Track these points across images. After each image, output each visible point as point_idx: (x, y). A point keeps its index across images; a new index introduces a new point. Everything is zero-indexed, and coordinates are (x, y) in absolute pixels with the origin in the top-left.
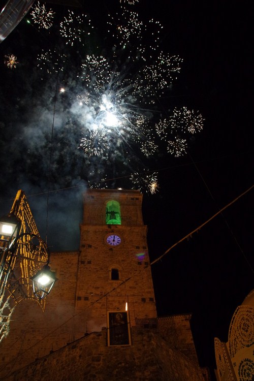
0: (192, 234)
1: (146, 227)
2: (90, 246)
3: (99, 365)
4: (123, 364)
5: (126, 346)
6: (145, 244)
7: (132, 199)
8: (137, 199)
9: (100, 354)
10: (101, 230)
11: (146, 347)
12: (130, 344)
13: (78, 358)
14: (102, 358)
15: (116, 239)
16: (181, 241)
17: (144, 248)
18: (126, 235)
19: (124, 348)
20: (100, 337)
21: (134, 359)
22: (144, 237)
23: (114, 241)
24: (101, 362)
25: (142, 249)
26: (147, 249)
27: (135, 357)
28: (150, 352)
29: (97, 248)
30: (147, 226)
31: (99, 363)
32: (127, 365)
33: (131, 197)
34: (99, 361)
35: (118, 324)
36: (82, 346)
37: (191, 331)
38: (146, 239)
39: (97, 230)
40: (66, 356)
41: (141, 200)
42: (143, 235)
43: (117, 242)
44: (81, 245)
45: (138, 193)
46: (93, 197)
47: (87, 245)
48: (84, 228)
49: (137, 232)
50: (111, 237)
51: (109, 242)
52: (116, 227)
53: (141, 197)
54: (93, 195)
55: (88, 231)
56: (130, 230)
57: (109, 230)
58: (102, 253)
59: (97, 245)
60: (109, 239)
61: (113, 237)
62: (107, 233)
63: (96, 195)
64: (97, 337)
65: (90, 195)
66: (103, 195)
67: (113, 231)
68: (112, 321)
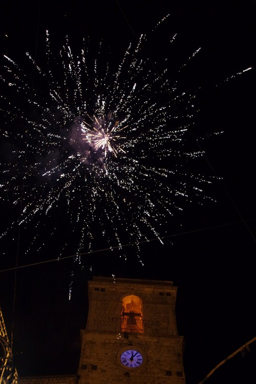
0: (250, 345)
1: (181, 339)
2: (94, 368)
6: (179, 367)
7: (161, 294)
8: (169, 294)
10: (113, 342)
15: (135, 358)
17: (179, 374)
18: (150, 351)
22: (179, 355)
23: (132, 359)
25: (176, 376)
26: (184, 377)
29: (105, 371)
30: (182, 337)
33: (160, 291)
38: (181, 358)
39: (107, 341)
41: (175, 295)
42: (177, 352)
43: (137, 362)
44: (80, 365)
45: (170, 285)
46: (103, 290)
47: (90, 365)
48: (87, 337)
49: (168, 346)
50: (128, 353)
51: (123, 362)
52: (137, 338)
53: (174, 291)
54: (103, 287)
55: (92, 343)
56: (158, 342)
57: (126, 341)
58: (113, 380)
59: (106, 366)
60: (124, 357)
61: (130, 353)
62: (122, 345)
63: (107, 286)
65: (99, 286)
66: (118, 287)
67: (130, 344)
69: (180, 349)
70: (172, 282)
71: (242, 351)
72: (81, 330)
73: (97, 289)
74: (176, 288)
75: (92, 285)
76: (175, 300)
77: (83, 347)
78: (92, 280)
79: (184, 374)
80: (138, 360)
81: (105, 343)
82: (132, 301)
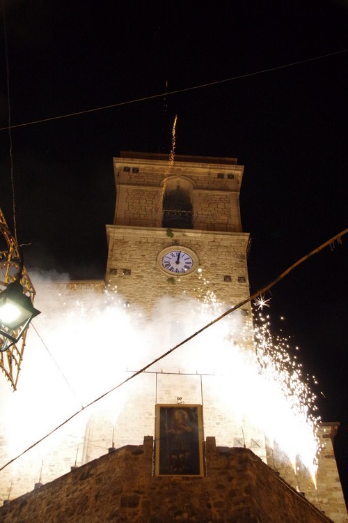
1: (246, 237)
2: (127, 272)
3: (135, 514)
4: (185, 516)
5: (192, 479)
6: (244, 271)
7: (221, 176)
8: (231, 176)
9: (137, 492)
10: (152, 241)
11: (234, 482)
12: (202, 474)
13: (92, 499)
14: (141, 501)
15: (181, 260)
17: (241, 279)
18: (203, 253)
19: (189, 482)
20: (140, 456)
21: (209, 506)
22: (242, 257)
23: (178, 262)
24: (140, 507)
25: (237, 282)
26: (248, 283)
27: (212, 502)
28: (245, 495)
29: (142, 277)
30: (249, 234)
31: (136, 509)
32: (194, 518)
33: (218, 172)
34: (135, 505)
35: (179, 432)
36: (102, 473)
37: (334, 461)
38: (245, 261)
39: (143, 241)
40: (68, 496)
41: (240, 179)
42: (240, 253)
43: (185, 267)
44: (108, 270)
45: (232, 163)
46: (136, 170)
47: (121, 269)
48: (115, 233)
49: (227, 247)
50: (173, 256)
51: (166, 265)
52: (184, 235)
53: (238, 172)
54: (135, 166)
55: (123, 242)
56: (214, 241)
57: (169, 240)
58: (153, 287)
59: (143, 271)
60: (168, 260)
61: (175, 255)
62: (165, 245)
63: (142, 165)
64: (133, 456)
65: (131, 166)
66: (157, 167)
67: (176, 243)
68: (166, 425)
69: (243, 250)
70: (236, 160)
71: (332, 244)
72: (107, 226)
73: (127, 169)
74: (242, 168)
75: (119, 164)
76: (240, 185)
77: (110, 247)
78: (118, 156)
79: (247, 280)
80: (186, 263)
81: (140, 242)
82: (178, 187)
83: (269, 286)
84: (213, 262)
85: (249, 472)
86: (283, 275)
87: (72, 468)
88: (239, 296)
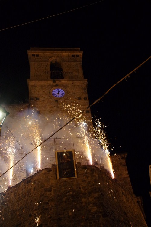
1: (86, 81)
2: (38, 99)
3: (51, 194)
4: (71, 193)
5: (72, 179)
6: (86, 95)
7: (73, 56)
8: (78, 56)
9: (51, 186)
10: (47, 85)
11: (89, 178)
12: (76, 177)
13: (32, 190)
14: (53, 189)
15: (60, 93)
16: (120, 81)
17: (85, 99)
18: (69, 88)
19: (71, 180)
20: (51, 172)
21: (80, 188)
22: (85, 89)
23: (58, 93)
24: (52, 192)
25: (84, 100)
27: (81, 187)
28: (94, 183)
29: (44, 100)
30: (87, 79)
31: (51, 193)
32: (74, 193)
33: (72, 54)
34: (51, 191)
35: (66, 161)
36: (35, 180)
38: (86, 91)
39: (43, 85)
40: (22, 190)
41: (82, 56)
42: (84, 88)
43: (62, 95)
44: (29, 99)
45: (78, 50)
46: (37, 56)
47: (35, 98)
48: (31, 83)
49: (79, 85)
50: (56, 91)
51: (54, 95)
52: (60, 82)
53: (81, 54)
54: (37, 54)
55: (35, 86)
56: (73, 83)
57: (54, 84)
58: (49, 104)
59: (44, 98)
60: (54, 92)
62: (52, 86)
63: (40, 53)
64: (48, 172)
65: (35, 53)
66: (46, 54)
67: (57, 85)
68: (60, 159)
69: (85, 86)
70: (79, 49)
72: (27, 80)
73: (34, 55)
74: (82, 52)
75: (30, 53)
76: (82, 59)
77: (29, 89)
78: (29, 50)
79: (88, 99)
80: (62, 93)
81: (42, 86)
82: (56, 61)
83: (101, 98)
84: (73, 92)
85: (95, 174)
86: (106, 93)
87: (23, 179)
88: (85, 105)
